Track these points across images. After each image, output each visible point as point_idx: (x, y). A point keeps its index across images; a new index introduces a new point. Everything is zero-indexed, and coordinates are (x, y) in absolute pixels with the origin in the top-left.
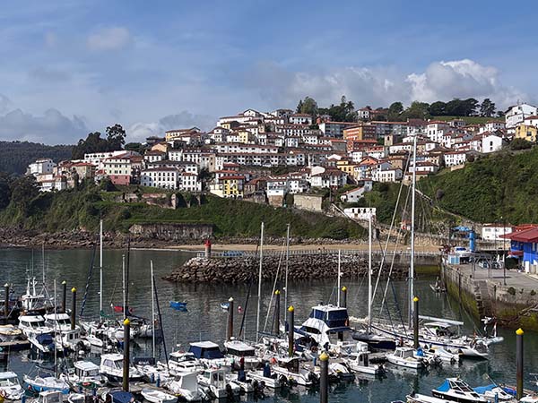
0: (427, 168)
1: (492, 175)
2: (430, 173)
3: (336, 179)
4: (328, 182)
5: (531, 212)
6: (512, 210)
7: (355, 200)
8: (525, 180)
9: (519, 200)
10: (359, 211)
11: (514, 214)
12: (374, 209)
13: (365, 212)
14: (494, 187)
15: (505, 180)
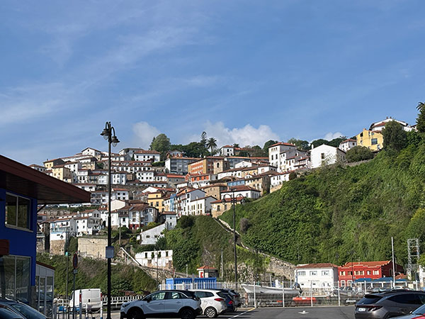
0: (244, 194)
1: (317, 195)
2: (246, 200)
3: (137, 214)
4: (127, 219)
5: (365, 244)
6: (339, 242)
7: (153, 241)
8: (357, 200)
9: (351, 229)
10: (153, 256)
11: (342, 249)
12: (171, 252)
13: (159, 256)
14: (319, 212)
15: (333, 202)
